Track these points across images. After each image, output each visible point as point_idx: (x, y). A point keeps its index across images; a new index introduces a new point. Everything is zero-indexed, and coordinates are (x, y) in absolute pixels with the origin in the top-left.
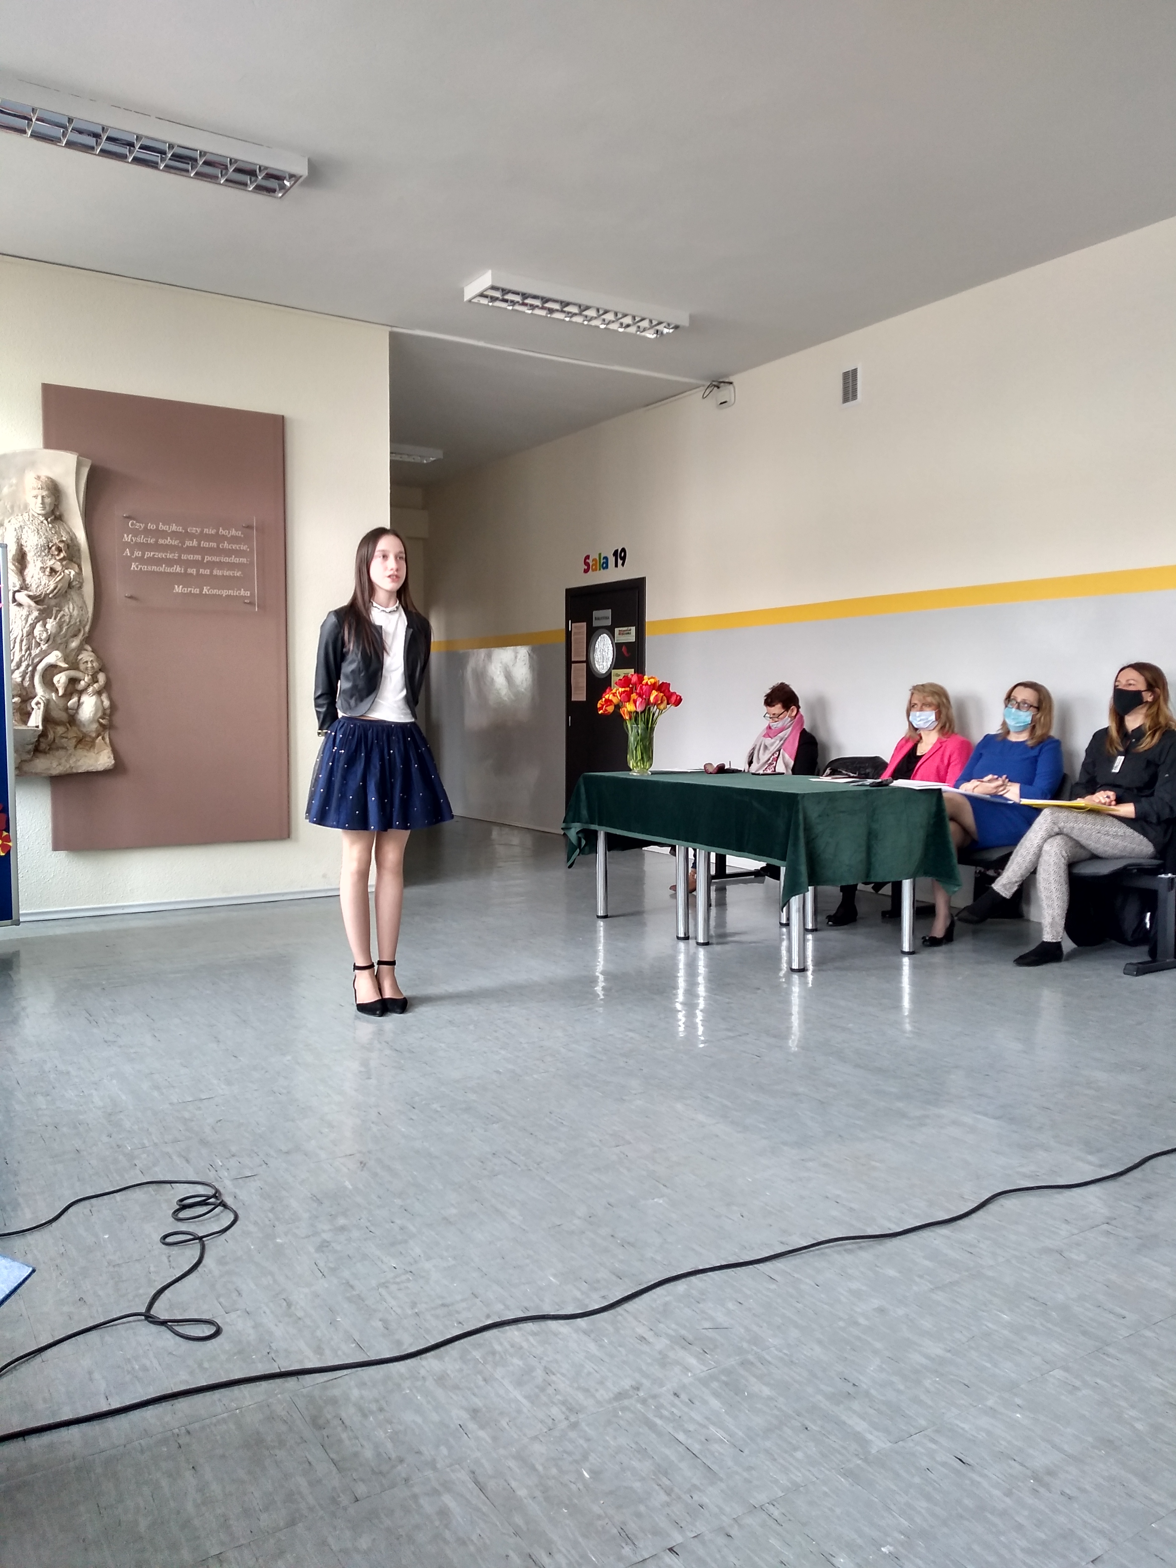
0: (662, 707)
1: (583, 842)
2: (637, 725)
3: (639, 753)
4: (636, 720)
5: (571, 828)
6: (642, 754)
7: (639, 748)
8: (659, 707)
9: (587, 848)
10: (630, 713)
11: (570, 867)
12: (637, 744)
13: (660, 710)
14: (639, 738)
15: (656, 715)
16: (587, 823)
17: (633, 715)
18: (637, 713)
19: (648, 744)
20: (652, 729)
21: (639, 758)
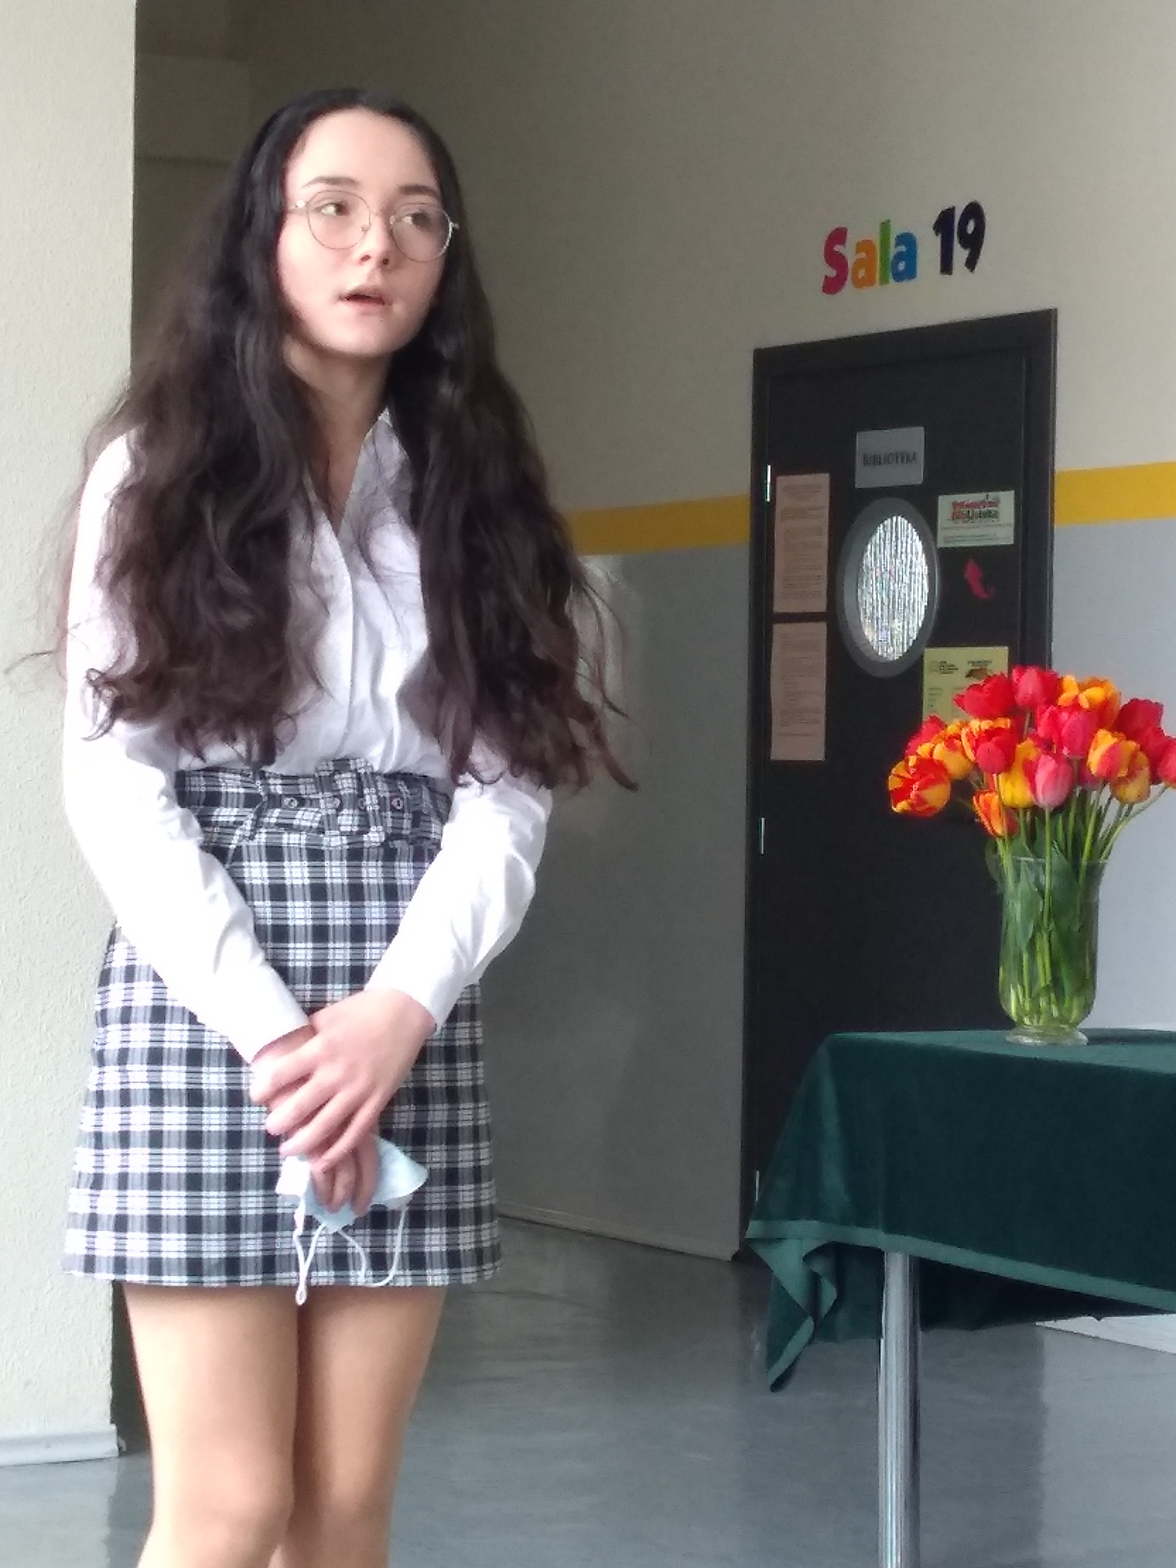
0: (1131, 790)
1: (829, 1293)
2: (1038, 854)
3: (1043, 961)
4: (1033, 838)
5: (781, 1240)
6: (1054, 965)
7: (1042, 944)
8: (1120, 792)
9: (842, 1318)
10: (1010, 812)
11: (778, 1385)
12: (1038, 928)
13: (1122, 801)
14: (1043, 906)
15: (1109, 819)
16: (844, 1221)
17: (1022, 821)
18: (1035, 810)
19: (1076, 928)
20: (1094, 873)
21: (1044, 979)
